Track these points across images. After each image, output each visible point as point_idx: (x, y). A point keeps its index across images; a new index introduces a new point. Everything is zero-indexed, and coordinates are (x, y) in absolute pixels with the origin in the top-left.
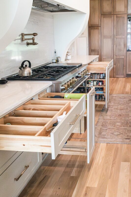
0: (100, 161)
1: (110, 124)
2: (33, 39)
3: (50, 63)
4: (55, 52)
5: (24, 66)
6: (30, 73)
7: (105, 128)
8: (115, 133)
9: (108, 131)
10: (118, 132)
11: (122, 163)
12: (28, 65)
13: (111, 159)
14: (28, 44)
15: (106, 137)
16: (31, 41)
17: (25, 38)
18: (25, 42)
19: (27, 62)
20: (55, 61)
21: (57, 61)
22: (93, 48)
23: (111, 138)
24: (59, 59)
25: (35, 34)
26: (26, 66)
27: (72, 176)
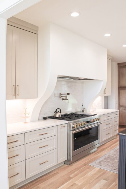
0: (90, 175)
1: (110, 159)
2: (66, 97)
3: (78, 112)
4: (82, 105)
5: (57, 111)
6: (60, 116)
7: (105, 161)
8: (109, 165)
9: (106, 162)
10: (112, 165)
11: (102, 180)
12: (59, 111)
13: (97, 176)
14: (63, 99)
15: (102, 165)
16: (65, 98)
17: (61, 96)
18: (62, 98)
19: (59, 109)
20: (81, 111)
21: (83, 111)
22: (121, 104)
23: (105, 167)
24: (85, 110)
25: (68, 94)
26: (58, 111)
27: (70, 177)
